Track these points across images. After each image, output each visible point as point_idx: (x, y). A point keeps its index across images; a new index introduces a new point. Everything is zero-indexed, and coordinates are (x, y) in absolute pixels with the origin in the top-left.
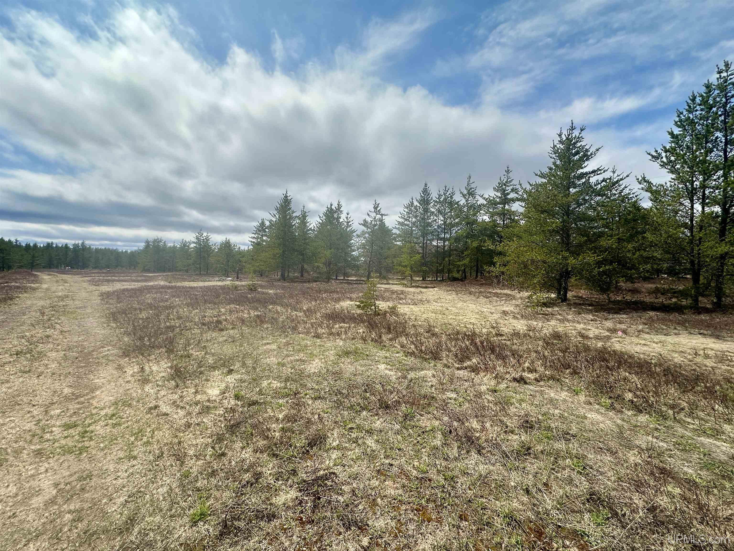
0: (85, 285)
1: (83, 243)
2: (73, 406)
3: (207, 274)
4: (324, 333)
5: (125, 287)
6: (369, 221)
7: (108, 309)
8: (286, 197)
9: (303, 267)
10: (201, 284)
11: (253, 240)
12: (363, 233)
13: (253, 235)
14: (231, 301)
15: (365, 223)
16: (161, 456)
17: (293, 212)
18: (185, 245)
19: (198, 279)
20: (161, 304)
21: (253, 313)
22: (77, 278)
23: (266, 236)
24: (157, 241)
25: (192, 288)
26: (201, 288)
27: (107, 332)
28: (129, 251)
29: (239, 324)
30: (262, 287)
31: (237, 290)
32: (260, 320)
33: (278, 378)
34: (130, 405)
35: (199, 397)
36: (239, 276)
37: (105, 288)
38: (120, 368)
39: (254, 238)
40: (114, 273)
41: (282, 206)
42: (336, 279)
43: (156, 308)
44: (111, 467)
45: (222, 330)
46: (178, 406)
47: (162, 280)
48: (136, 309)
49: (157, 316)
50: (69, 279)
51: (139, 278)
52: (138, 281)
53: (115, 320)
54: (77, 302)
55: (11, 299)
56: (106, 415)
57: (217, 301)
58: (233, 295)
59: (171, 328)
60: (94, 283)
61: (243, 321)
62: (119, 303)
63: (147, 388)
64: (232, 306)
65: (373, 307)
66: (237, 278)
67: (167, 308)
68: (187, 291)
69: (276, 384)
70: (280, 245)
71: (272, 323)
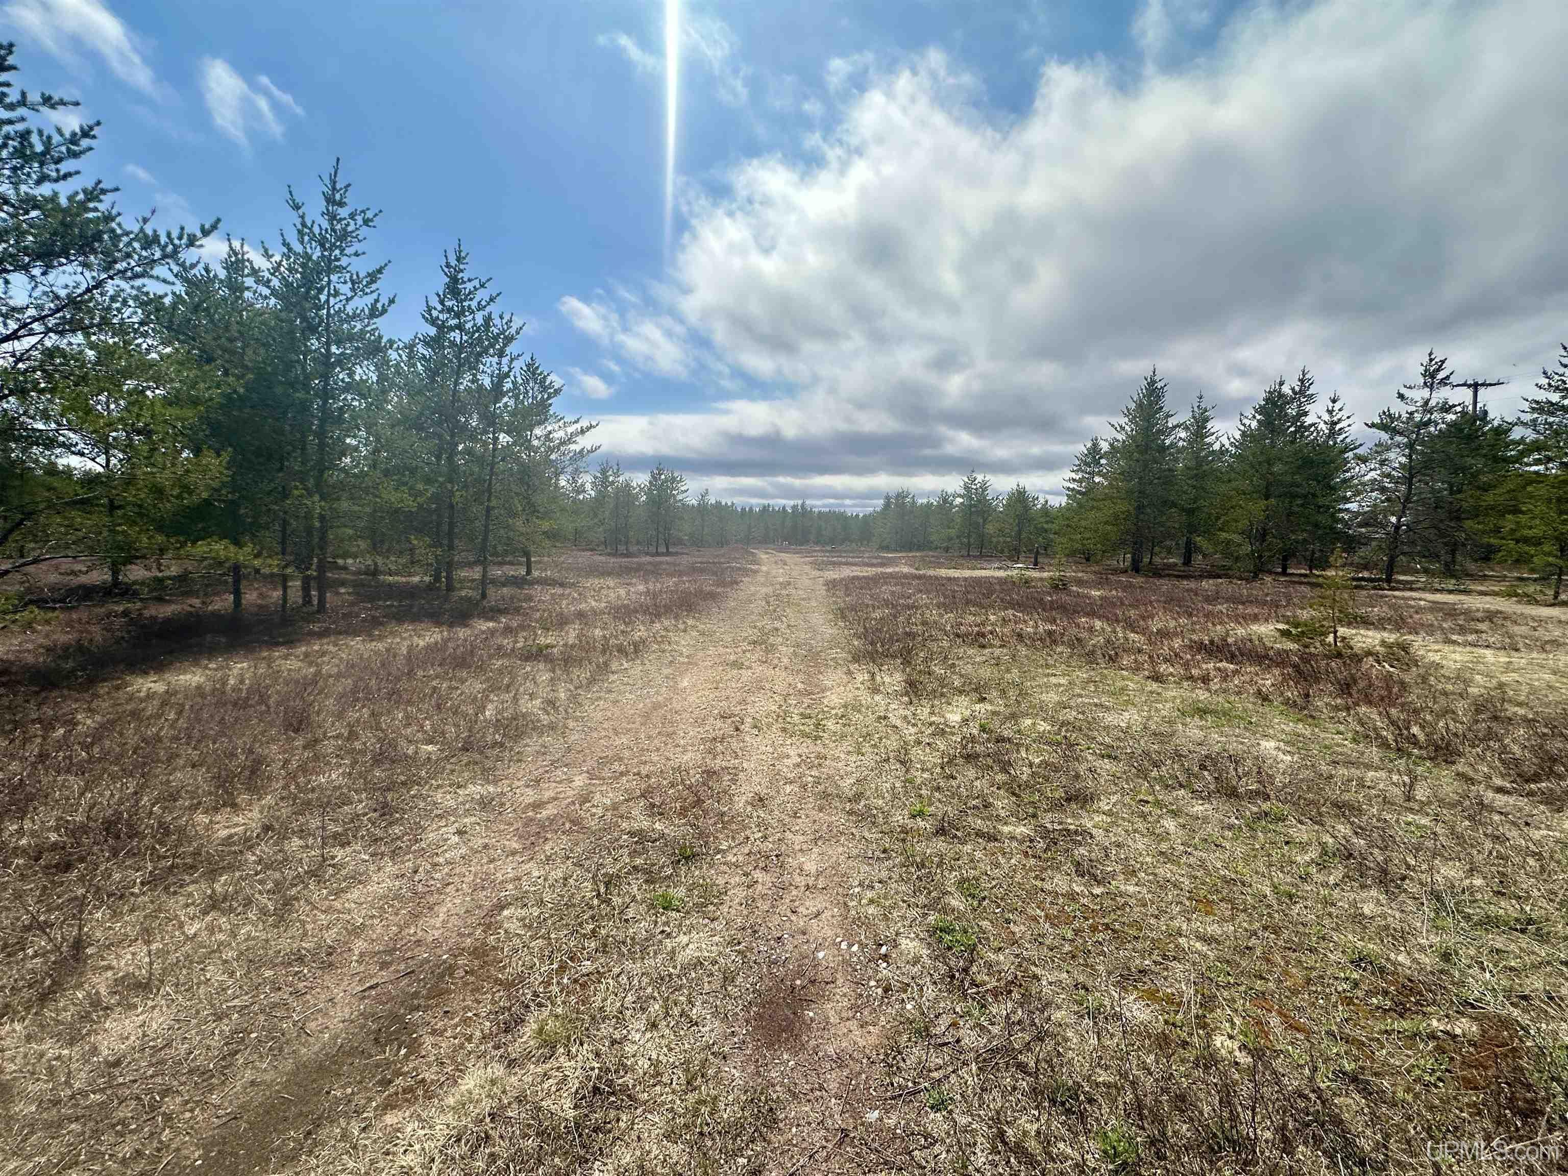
0: (807, 568)
1: (803, 505)
2: (807, 701)
3: (981, 556)
4: (1171, 674)
5: (855, 574)
6: (1405, 416)
7: (835, 603)
8: (1152, 382)
9: (1189, 543)
10: (967, 573)
11: (1072, 486)
12: (1382, 449)
13: (1074, 475)
14: (1012, 605)
15: (1387, 424)
16: (887, 760)
17: (1168, 416)
18: (945, 500)
19: (962, 565)
20: (901, 601)
21: (1043, 627)
22: (797, 558)
23: (1099, 474)
24: (901, 496)
25: (949, 579)
26: (965, 579)
27: (834, 631)
28: (861, 515)
29: (1014, 640)
30: (1080, 582)
31: (1028, 587)
32: (1052, 639)
33: (1053, 720)
34: (859, 711)
35: (933, 719)
36: (1040, 560)
37: (832, 574)
38: (849, 673)
39: (1074, 480)
40: (840, 551)
41: (1140, 405)
42: (1284, 573)
43: (894, 606)
44: (843, 756)
45: (983, 647)
46: (909, 722)
47: (906, 564)
48: (867, 606)
49: (895, 617)
50: (788, 561)
51: (875, 561)
52: (873, 565)
53: (844, 617)
54: (800, 592)
55: (737, 583)
56: (836, 714)
57: (986, 602)
58: (1018, 594)
59: (911, 635)
60: (819, 566)
61: (1020, 636)
62: (848, 595)
63: (877, 698)
64: (1011, 612)
65: (1331, 638)
66: (1036, 564)
67: (909, 607)
68: (940, 584)
69: (1043, 726)
70: (1130, 492)
71: (1071, 646)
